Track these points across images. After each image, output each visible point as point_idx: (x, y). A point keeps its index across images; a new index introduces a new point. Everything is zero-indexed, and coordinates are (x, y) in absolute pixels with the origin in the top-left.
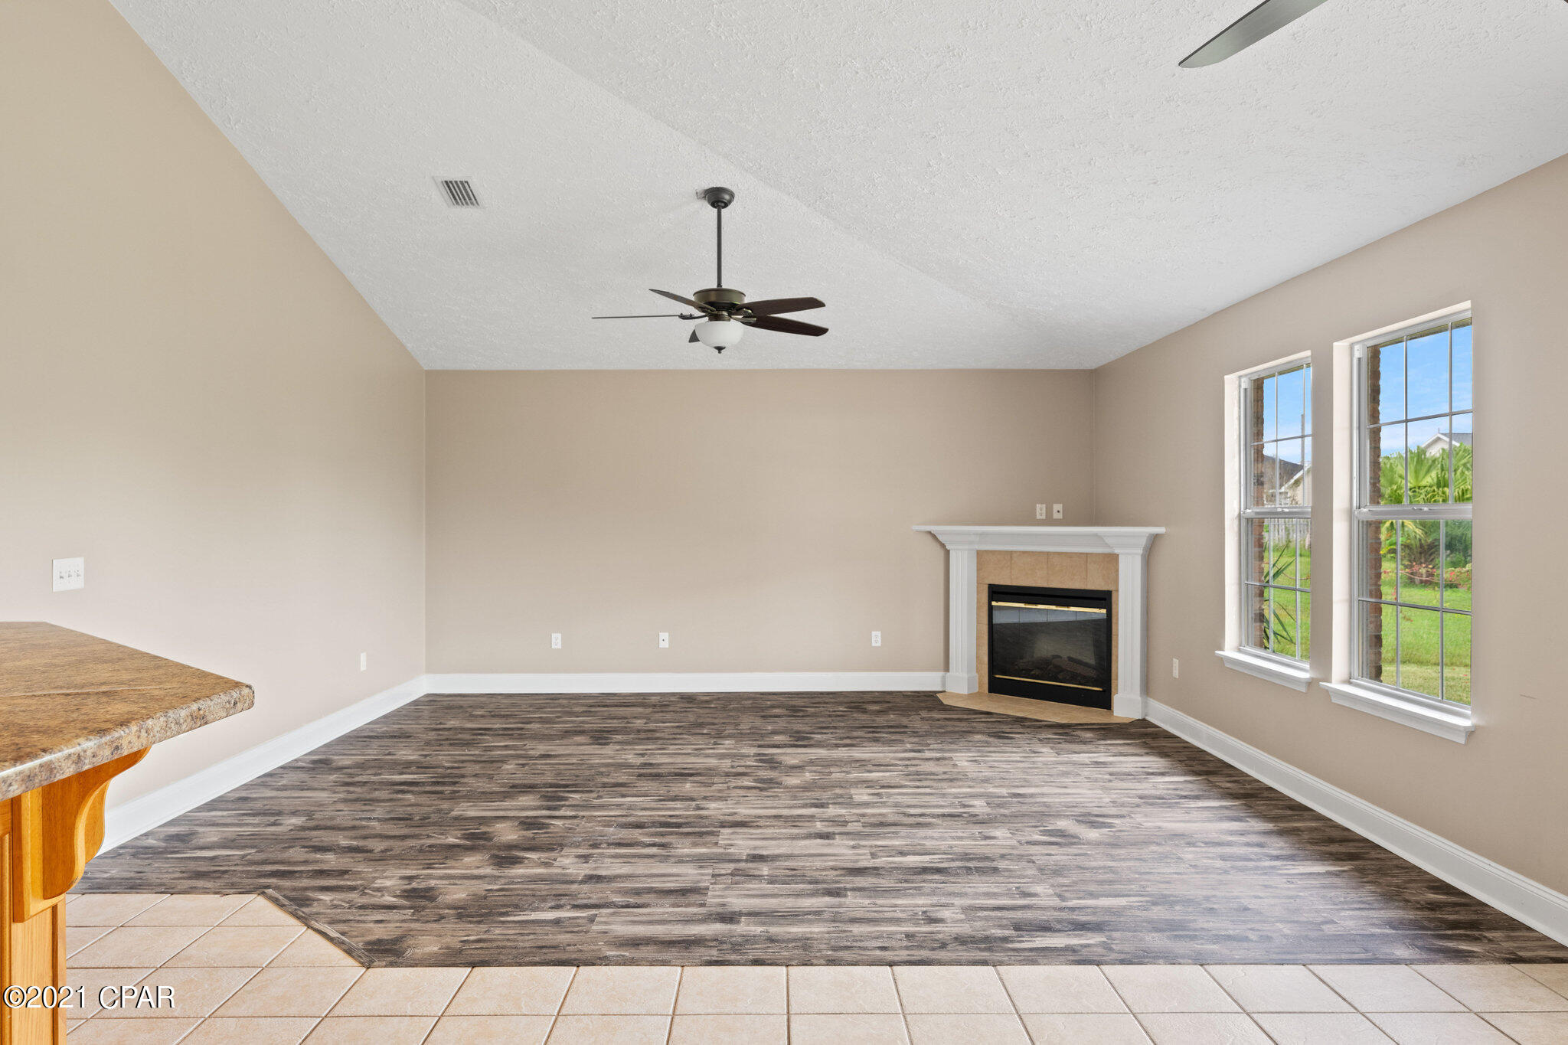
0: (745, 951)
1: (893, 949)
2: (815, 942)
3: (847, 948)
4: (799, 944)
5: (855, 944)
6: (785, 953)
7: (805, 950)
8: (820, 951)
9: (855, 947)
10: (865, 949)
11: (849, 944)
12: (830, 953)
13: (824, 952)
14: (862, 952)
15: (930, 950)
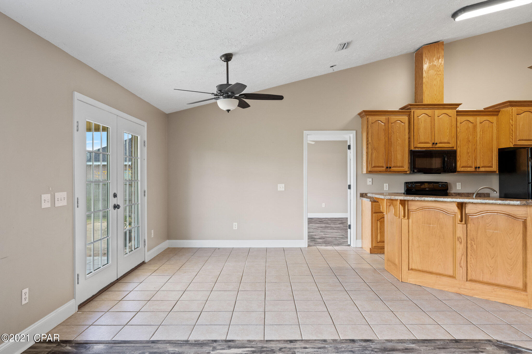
0: (361, 347)
1: (301, 348)
2: (334, 351)
3: (320, 348)
4: (340, 350)
5: (317, 350)
6: (344, 346)
7: (337, 347)
8: (331, 347)
9: (316, 349)
10: (312, 348)
11: (319, 350)
12: (326, 346)
13: (329, 346)
14: (314, 346)
15: (287, 347)
